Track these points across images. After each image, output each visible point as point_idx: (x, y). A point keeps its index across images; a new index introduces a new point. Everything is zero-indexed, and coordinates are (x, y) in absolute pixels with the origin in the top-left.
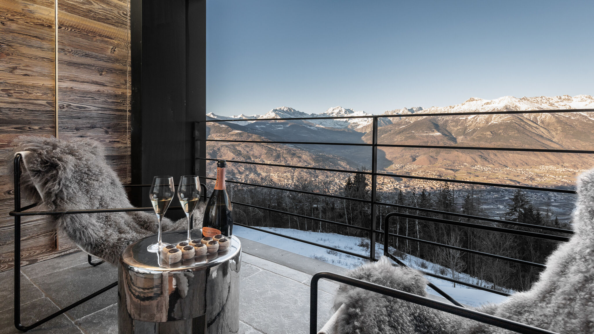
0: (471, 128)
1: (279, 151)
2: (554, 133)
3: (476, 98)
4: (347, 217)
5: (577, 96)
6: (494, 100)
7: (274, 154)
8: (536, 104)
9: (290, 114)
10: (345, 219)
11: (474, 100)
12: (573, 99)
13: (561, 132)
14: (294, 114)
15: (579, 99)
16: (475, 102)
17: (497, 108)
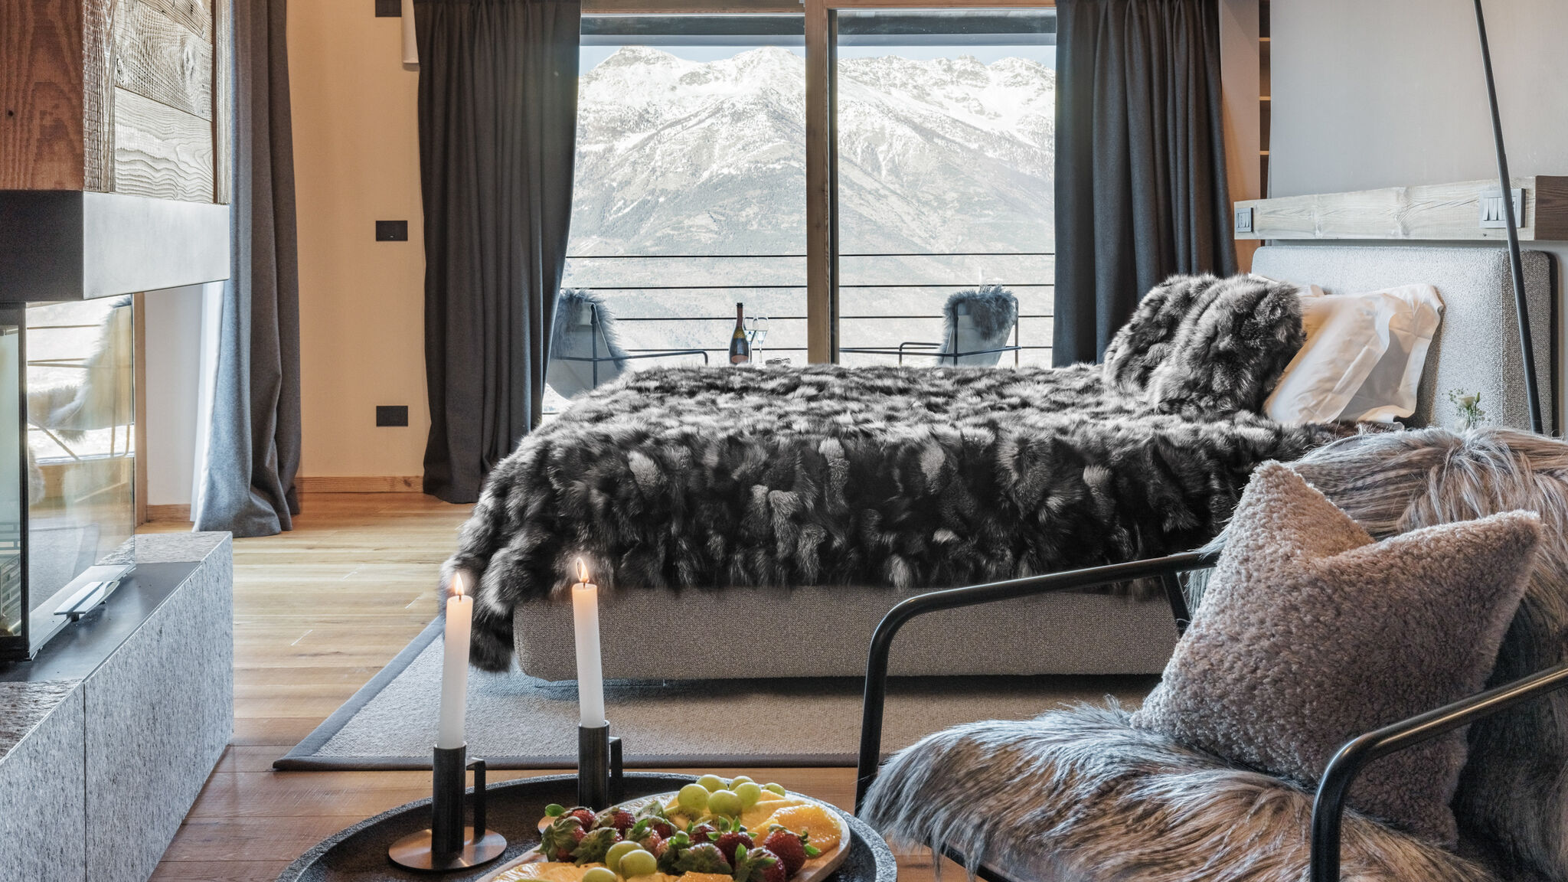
0: (628, 197)
2: (934, 219)
5: (1001, 63)
8: (869, 89)
12: (990, 73)
13: (958, 211)
16: (640, 67)
17: (733, 100)
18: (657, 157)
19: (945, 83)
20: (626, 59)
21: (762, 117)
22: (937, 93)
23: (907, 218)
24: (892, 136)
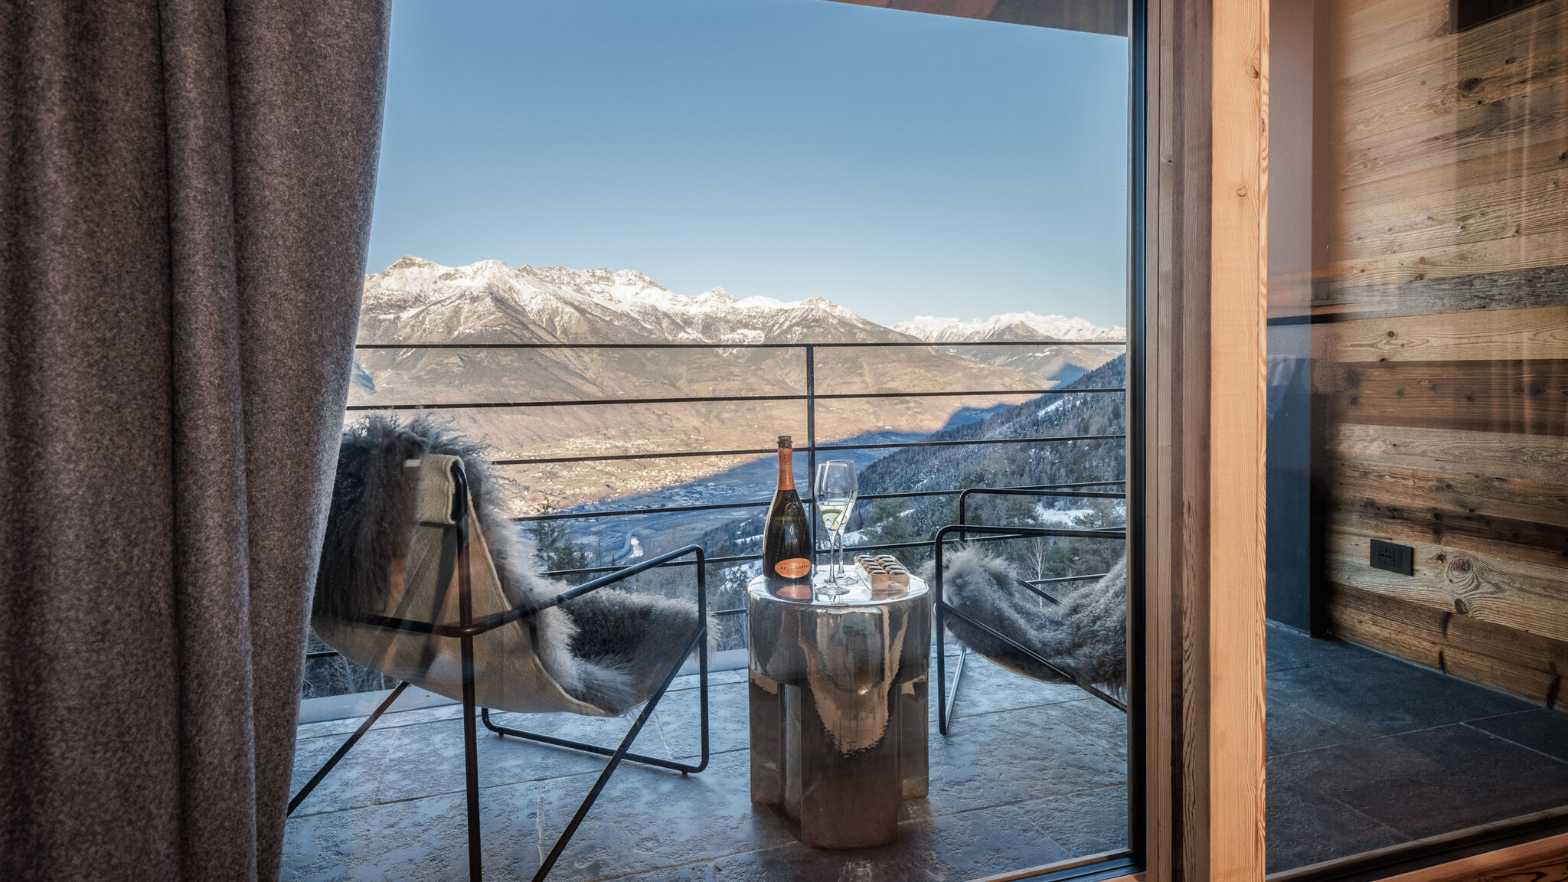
3: (418, 260)
5: (621, 272)
6: (462, 269)
8: (550, 285)
11: (413, 264)
12: (615, 278)
15: (624, 280)
16: (415, 269)
17: (471, 290)
18: (427, 322)
19: (591, 283)
20: (406, 264)
21: (488, 300)
22: (587, 288)
23: (572, 359)
24: (562, 312)
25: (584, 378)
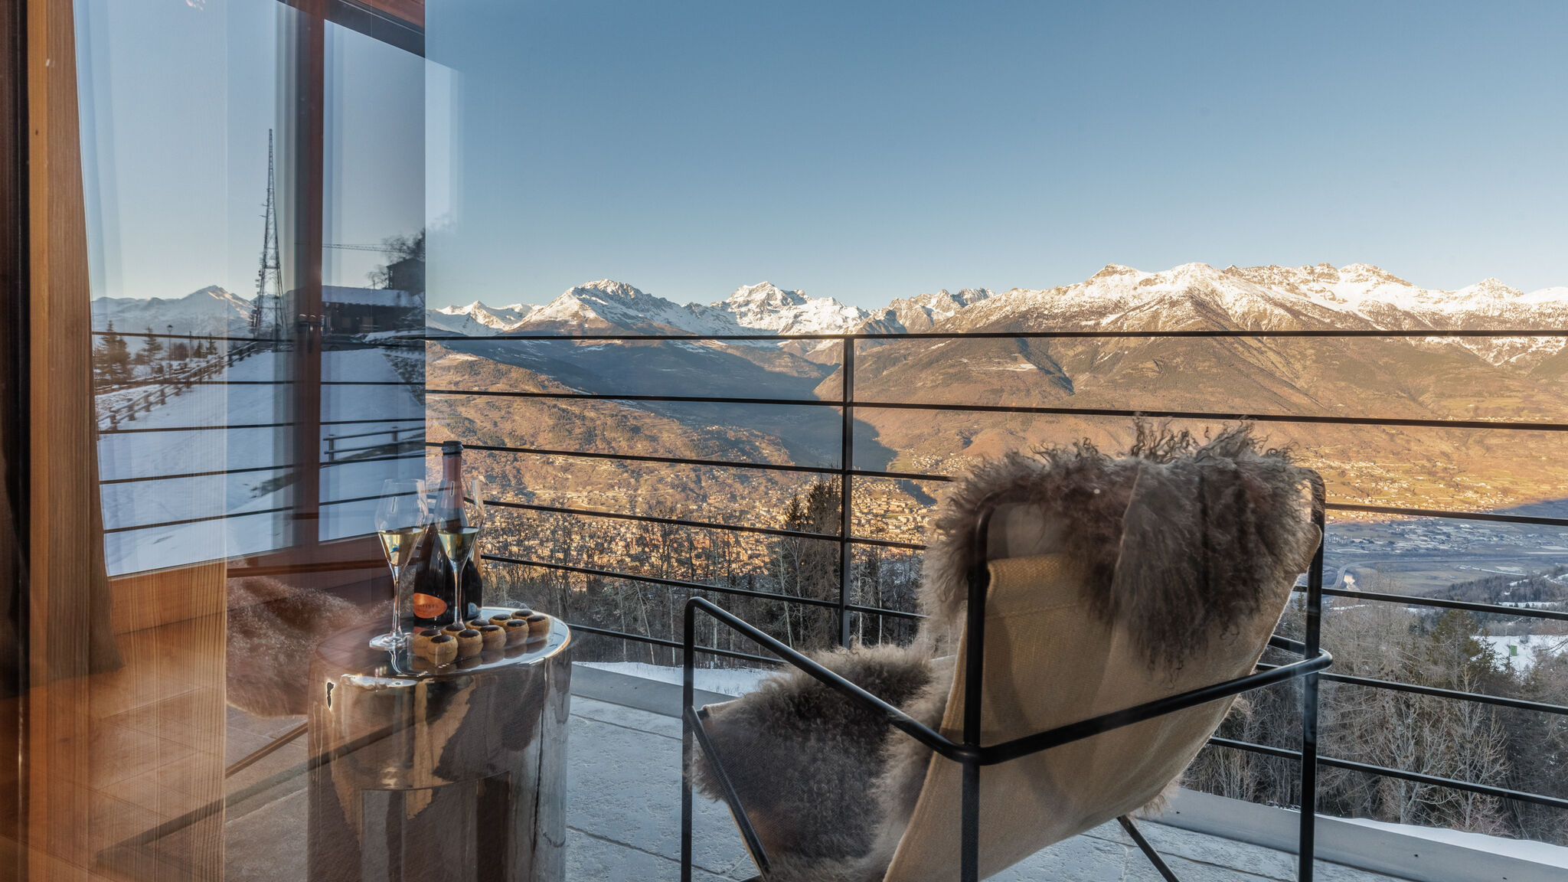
0: (1107, 351)
1: (592, 419)
2: (1298, 366)
3: (1120, 268)
4: (790, 616)
5: (1348, 267)
6: (1162, 274)
7: (577, 431)
8: (1258, 286)
9: (624, 304)
10: (784, 624)
11: (1115, 272)
12: (1340, 274)
13: (1314, 362)
14: (637, 304)
15: (1353, 275)
16: (1116, 277)
17: (1171, 295)
19: (1309, 281)
20: (1109, 272)
21: (1188, 304)
22: (1303, 288)
23: (1279, 365)
24: (1271, 315)
25: (1293, 387)
